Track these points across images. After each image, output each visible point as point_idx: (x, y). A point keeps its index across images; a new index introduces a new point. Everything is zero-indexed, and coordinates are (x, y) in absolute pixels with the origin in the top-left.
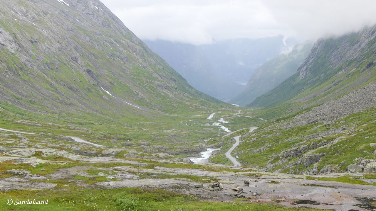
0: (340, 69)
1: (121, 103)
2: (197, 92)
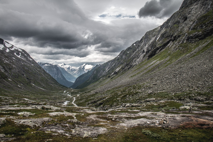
1: (38, 88)
2: (60, 85)
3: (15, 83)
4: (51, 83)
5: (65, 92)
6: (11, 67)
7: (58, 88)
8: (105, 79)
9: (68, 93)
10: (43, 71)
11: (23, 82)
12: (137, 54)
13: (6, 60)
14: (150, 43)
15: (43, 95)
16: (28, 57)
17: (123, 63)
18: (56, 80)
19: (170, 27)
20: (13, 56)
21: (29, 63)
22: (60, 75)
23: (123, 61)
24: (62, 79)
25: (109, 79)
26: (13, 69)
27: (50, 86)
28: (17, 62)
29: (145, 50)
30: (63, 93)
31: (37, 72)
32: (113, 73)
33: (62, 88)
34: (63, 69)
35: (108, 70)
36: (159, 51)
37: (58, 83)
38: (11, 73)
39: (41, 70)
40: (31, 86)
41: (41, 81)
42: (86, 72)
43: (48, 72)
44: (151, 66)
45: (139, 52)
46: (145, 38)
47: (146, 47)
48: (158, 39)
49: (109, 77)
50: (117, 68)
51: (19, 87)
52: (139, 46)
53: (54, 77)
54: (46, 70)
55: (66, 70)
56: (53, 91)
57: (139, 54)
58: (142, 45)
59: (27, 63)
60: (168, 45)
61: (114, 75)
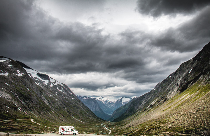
0: (137, 111)
1: (77, 120)
2: (98, 117)
3: (57, 115)
4: (90, 116)
5: (102, 125)
6: (54, 101)
7: (95, 121)
8: (141, 112)
9: (105, 126)
10: (82, 105)
11: (64, 114)
12: (172, 87)
13: (51, 94)
14: (184, 76)
15: (82, 127)
16: (69, 92)
17: (159, 96)
18: (94, 113)
19: (201, 60)
20: (56, 90)
21: (70, 96)
22: (98, 107)
23: (159, 94)
24: (100, 111)
25: (145, 112)
26: (56, 103)
27: (88, 118)
28: (60, 96)
29: (179, 84)
30: (100, 125)
31: (77, 106)
32: (149, 107)
33: (100, 121)
34: (101, 102)
35: (145, 103)
36: (191, 85)
37: (96, 116)
38: (54, 106)
39: (80, 103)
40: (71, 118)
41: (80, 113)
42: (124, 105)
43: (86, 105)
44: (181, 100)
45: (173, 85)
46: (180, 71)
47: (180, 80)
48: (190, 72)
49: (145, 110)
50: (153, 101)
51: (61, 120)
52: (174, 78)
53: (92, 110)
54: (84, 104)
55: (104, 103)
56: (91, 123)
57: (173, 87)
58: (177, 77)
59: (68, 96)
60: (199, 79)
61: (150, 108)
